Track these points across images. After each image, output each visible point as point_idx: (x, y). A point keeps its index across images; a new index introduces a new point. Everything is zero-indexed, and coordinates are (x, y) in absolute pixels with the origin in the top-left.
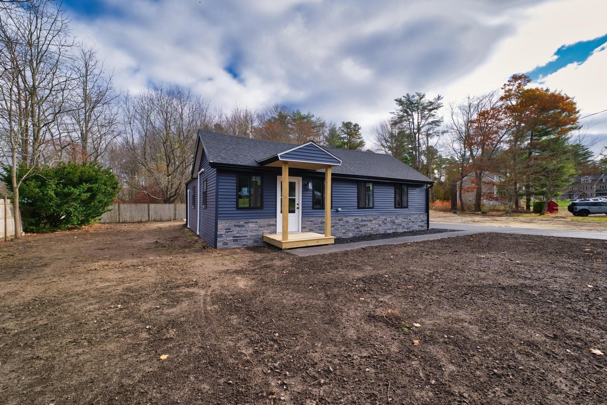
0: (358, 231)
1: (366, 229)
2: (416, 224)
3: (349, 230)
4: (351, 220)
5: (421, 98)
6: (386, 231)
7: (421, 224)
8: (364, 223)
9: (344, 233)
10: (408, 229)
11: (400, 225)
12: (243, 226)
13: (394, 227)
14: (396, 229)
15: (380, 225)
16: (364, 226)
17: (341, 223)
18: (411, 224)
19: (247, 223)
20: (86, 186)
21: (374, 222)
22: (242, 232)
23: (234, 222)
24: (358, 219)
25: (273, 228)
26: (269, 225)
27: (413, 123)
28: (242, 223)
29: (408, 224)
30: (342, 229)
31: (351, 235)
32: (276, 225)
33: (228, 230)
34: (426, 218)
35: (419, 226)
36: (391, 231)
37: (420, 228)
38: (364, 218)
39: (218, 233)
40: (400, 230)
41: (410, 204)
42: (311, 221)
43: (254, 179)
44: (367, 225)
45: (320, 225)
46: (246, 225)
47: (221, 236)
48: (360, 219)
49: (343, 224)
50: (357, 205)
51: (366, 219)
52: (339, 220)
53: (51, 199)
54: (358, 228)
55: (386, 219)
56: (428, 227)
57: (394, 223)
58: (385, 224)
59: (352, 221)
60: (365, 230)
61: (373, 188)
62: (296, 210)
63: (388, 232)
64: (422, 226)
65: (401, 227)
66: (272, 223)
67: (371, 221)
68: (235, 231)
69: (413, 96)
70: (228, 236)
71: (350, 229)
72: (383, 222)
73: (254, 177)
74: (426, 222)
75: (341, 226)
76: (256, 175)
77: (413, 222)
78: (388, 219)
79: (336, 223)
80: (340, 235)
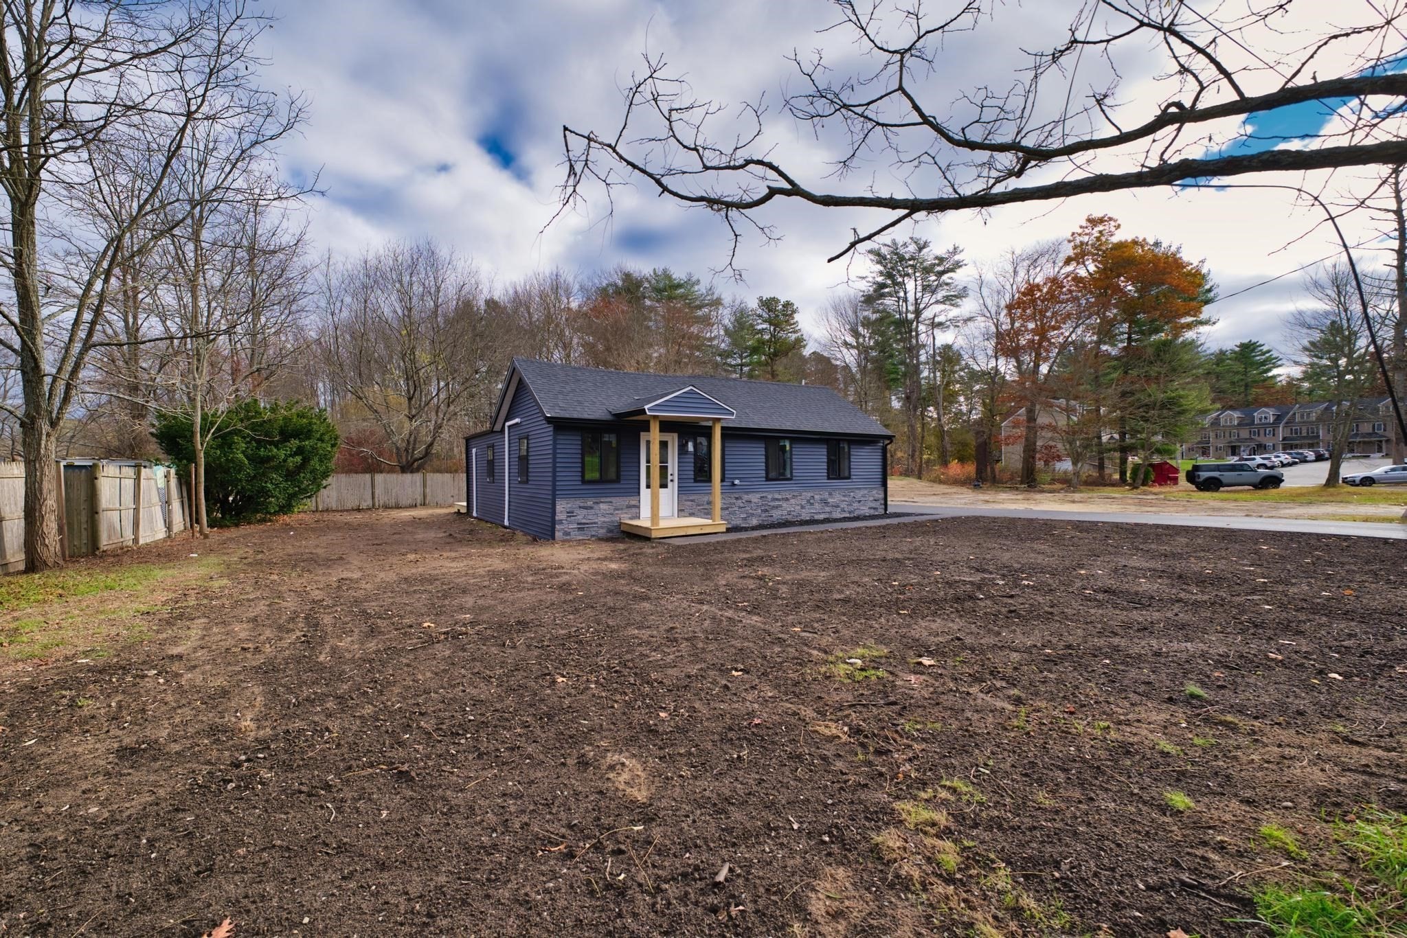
0: (766, 517)
1: (780, 513)
2: (864, 505)
3: (752, 515)
4: (755, 498)
5: (920, 249)
6: (813, 517)
7: (873, 505)
8: (777, 503)
9: (745, 519)
10: (850, 513)
11: (838, 506)
12: (591, 508)
13: (827, 509)
14: (830, 513)
15: (802, 507)
16: (777, 507)
17: (739, 503)
18: (856, 505)
19: (597, 503)
20: (294, 443)
21: (793, 501)
22: (590, 517)
23: (579, 503)
24: (766, 497)
25: (634, 510)
26: (629, 507)
27: (906, 300)
28: (590, 503)
29: (851, 505)
30: (741, 513)
31: (754, 522)
32: (638, 507)
33: (570, 513)
34: (882, 496)
35: (870, 508)
36: (822, 517)
37: (872, 512)
38: (777, 496)
39: (557, 518)
40: (837, 515)
41: (853, 472)
42: (692, 501)
43: (606, 438)
44: (781, 506)
45: (706, 507)
46: (596, 506)
47: (561, 522)
48: (770, 497)
49: (742, 505)
50: (764, 475)
51: (780, 497)
52: (737, 499)
53: (240, 468)
54: (766, 511)
55: (813, 497)
56: (886, 509)
57: (826, 503)
58: (812, 504)
59: (756, 500)
60: (777, 515)
61: (791, 447)
62: (670, 484)
63: (817, 517)
64: (874, 509)
65: (839, 510)
66: (633, 503)
67: (787, 499)
68: (581, 516)
69: (905, 245)
70: (570, 523)
71: (754, 512)
72: (808, 501)
73: (607, 435)
74: (883, 502)
75: (740, 507)
76: (609, 431)
77: (859, 501)
78: (816, 497)
79: (731, 504)
80: (738, 522)
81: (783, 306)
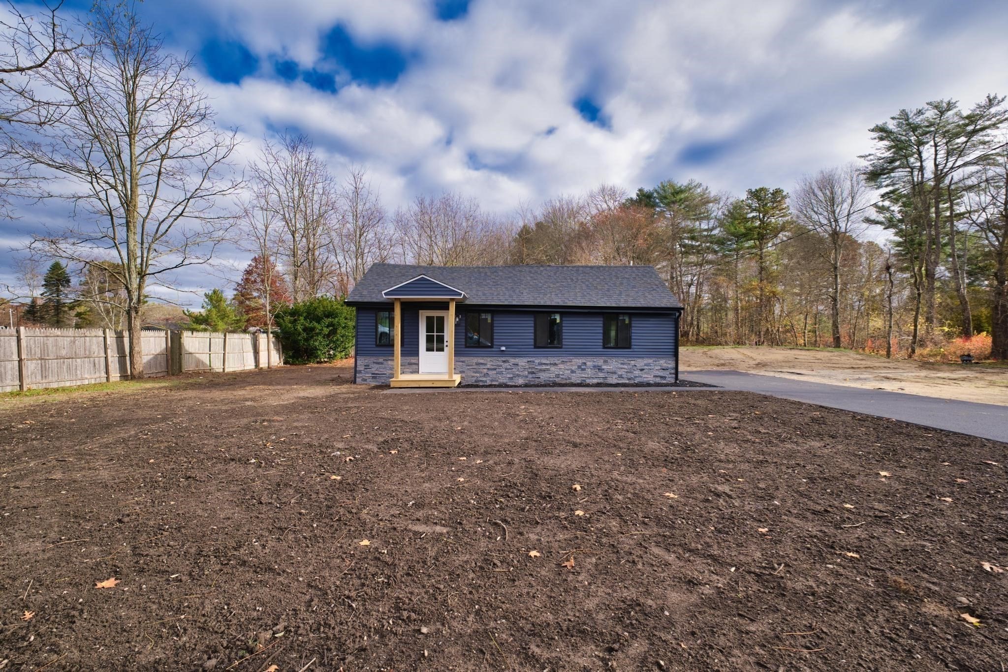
0: (533, 378)
1: (548, 375)
2: (648, 373)
3: (518, 376)
4: (522, 362)
6: (585, 381)
7: (661, 373)
8: (544, 367)
9: (511, 378)
10: (629, 379)
11: (615, 373)
12: (382, 363)
13: (601, 375)
14: (605, 378)
15: (573, 372)
16: (544, 370)
17: (506, 365)
18: (637, 373)
19: (386, 360)
20: (327, 321)
21: (562, 366)
22: (381, 370)
23: (373, 359)
24: (534, 362)
25: (415, 367)
26: (410, 364)
28: (381, 360)
29: (630, 372)
30: (508, 373)
31: (521, 381)
32: (418, 364)
33: (367, 366)
34: (671, 365)
35: (655, 376)
36: (595, 381)
37: (658, 380)
38: (544, 361)
39: (358, 369)
40: (613, 380)
41: (634, 342)
42: (462, 362)
44: (548, 370)
45: (476, 367)
46: (385, 362)
47: (360, 372)
48: (537, 361)
49: (509, 367)
50: (533, 343)
51: (548, 362)
52: (504, 362)
53: (300, 334)
54: (533, 373)
55: (585, 363)
56: (676, 378)
57: (600, 369)
58: (583, 370)
59: (524, 364)
60: (544, 377)
61: (562, 320)
62: (445, 348)
63: (588, 381)
64: (661, 377)
65: (615, 376)
66: (413, 361)
67: (555, 364)
68: (374, 368)
69: (920, 112)
70: (367, 373)
71: (521, 373)
72: (579, 367)
74: (673, 371)
75: (506, 369)
77: (642, 370)
78: (588, 363)
79: (498, 366)
80: (505, 381)
81: (772, 194)
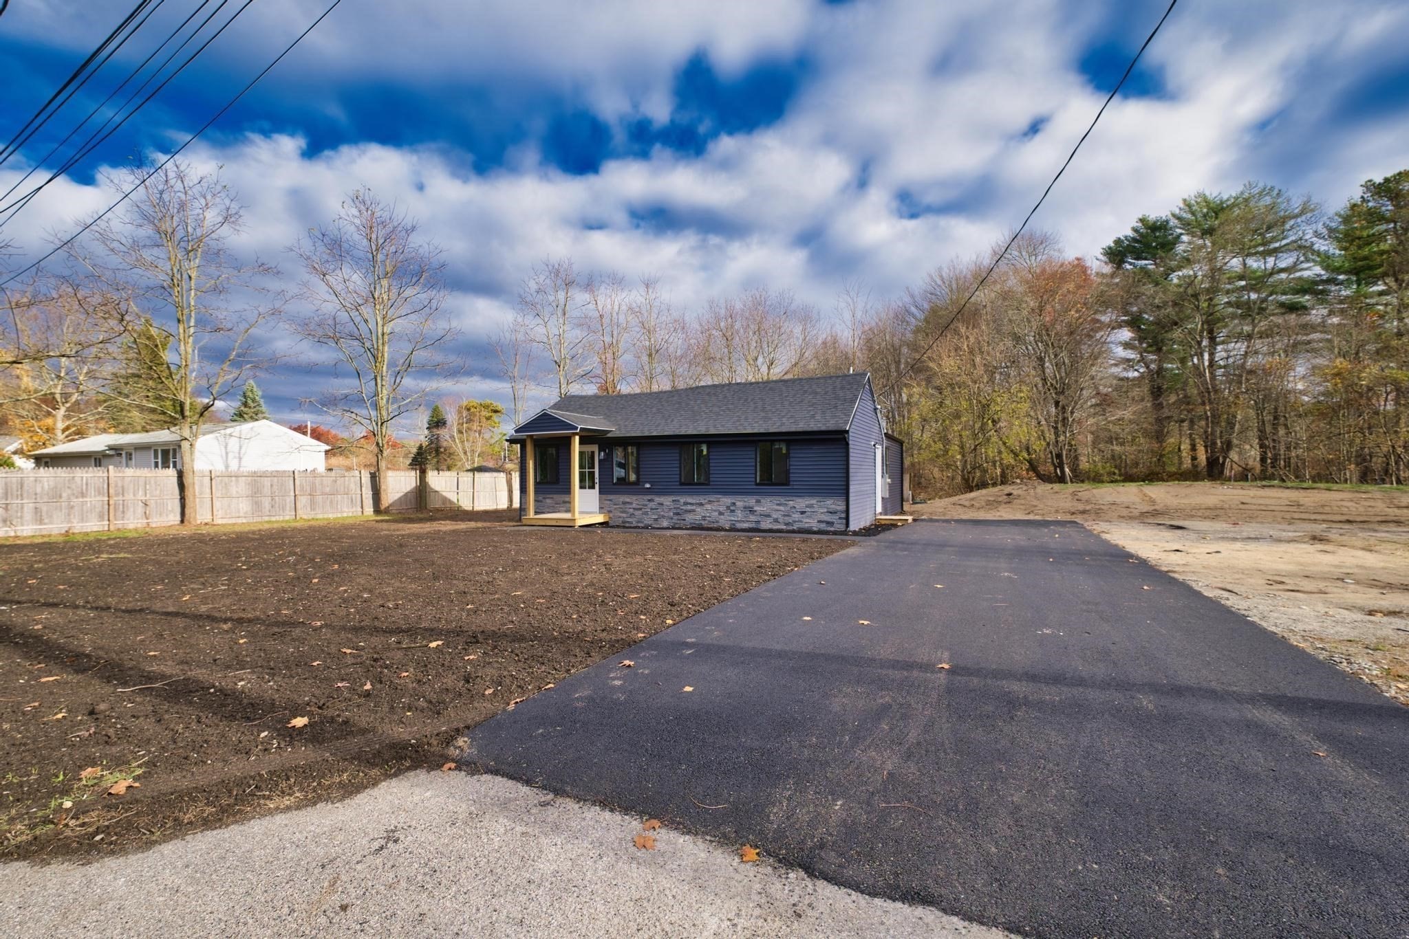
0: (678, 520)
1: (694, 517)
2: (807, 517)
3: (663, 517)
4: (667, 501)
6: (734, 524)
7: (828, 518)
8: (689, 507)
9: (656, 520)
10: (786, 524)
11: (769, 516)
12: (541, 501)
13: (752, 518)
14: (758, 522)
15: (721, 513)
16: (690, 511)
17: (651, 505)
18: (796, 516)
19: (544, 498)
21: (709, 507)
22: (541, 508)
24: (678, 501)
25: (568, 505)
28: (540, 498)
29: (789, 516)
30: (653, 514)
31: (665, 524)
32: (572, 502)
34: (843, 507)
35: (821, 522)
36: (746, 525)
37: (823, 526)
38: (690, 500)
40: (767, 524)
41: (793, 477)
42: (610, 500)
43: (550, 451)
44: (694, 511)
45: (622, 506)
46: (544, 501)
48: (682, 501)
49: (654, 507)
50: (678, 479)
51: (694, 501)
52: (649, 500)
54: (678, 514)
55: (734, 504)
56: (847, 525)
57: (752, 511)
58: (733, 511)
59: (669, 503)
60: (690, 519)
61: (709, 451)
62: (596, 486)
63: (739, 526)
64: (828, 523)
65: (769, 520)
66: (568, 499)
67: (701, 504)
71: (666, 515)
72: (728, 508)
73: (550, 449)
74: (843, 515)
75: (652, 509)
77: (803, 513)
78: (738, 504)
79: (643, 505)
80: (650, 523)
